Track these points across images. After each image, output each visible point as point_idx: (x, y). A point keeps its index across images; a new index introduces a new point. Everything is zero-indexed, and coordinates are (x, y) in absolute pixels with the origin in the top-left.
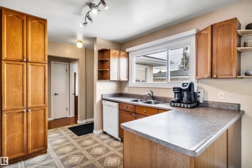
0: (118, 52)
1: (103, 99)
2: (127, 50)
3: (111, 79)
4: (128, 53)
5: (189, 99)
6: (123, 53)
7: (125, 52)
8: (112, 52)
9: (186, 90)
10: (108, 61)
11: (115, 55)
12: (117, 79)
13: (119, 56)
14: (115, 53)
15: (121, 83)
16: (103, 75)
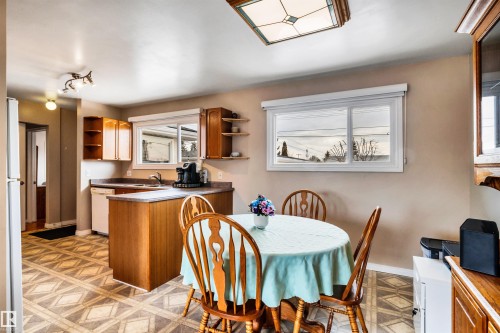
0: (115, 122)
1: (91, 186)
2: (130, 119)
3: (104, 158)
4: (131, 124)
5: (189, 179)
6: (122, 124)
7: (127, 121)
8: (106, 121)
9: (187, 170)
10: (101, 134)
11: (110, 125)
12: (113, 158)
13: (117, 127)
14: (111, 123)
15: (121, 165)
16: (93, 152)
